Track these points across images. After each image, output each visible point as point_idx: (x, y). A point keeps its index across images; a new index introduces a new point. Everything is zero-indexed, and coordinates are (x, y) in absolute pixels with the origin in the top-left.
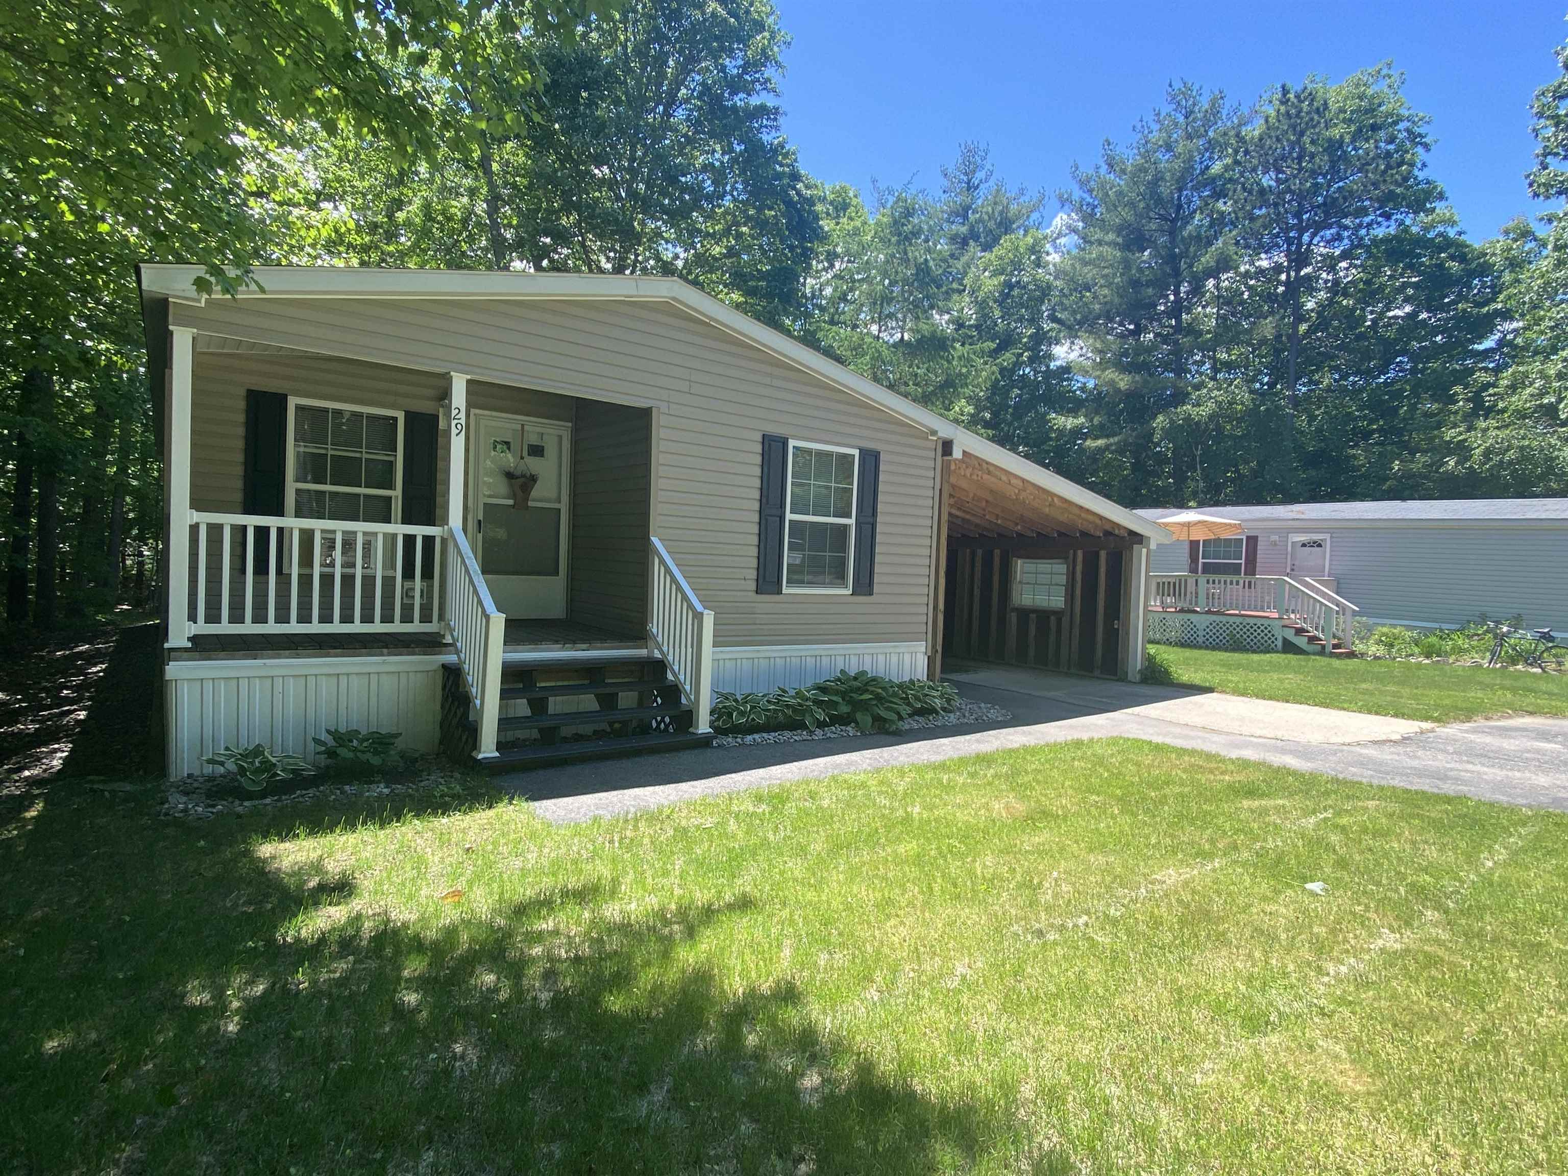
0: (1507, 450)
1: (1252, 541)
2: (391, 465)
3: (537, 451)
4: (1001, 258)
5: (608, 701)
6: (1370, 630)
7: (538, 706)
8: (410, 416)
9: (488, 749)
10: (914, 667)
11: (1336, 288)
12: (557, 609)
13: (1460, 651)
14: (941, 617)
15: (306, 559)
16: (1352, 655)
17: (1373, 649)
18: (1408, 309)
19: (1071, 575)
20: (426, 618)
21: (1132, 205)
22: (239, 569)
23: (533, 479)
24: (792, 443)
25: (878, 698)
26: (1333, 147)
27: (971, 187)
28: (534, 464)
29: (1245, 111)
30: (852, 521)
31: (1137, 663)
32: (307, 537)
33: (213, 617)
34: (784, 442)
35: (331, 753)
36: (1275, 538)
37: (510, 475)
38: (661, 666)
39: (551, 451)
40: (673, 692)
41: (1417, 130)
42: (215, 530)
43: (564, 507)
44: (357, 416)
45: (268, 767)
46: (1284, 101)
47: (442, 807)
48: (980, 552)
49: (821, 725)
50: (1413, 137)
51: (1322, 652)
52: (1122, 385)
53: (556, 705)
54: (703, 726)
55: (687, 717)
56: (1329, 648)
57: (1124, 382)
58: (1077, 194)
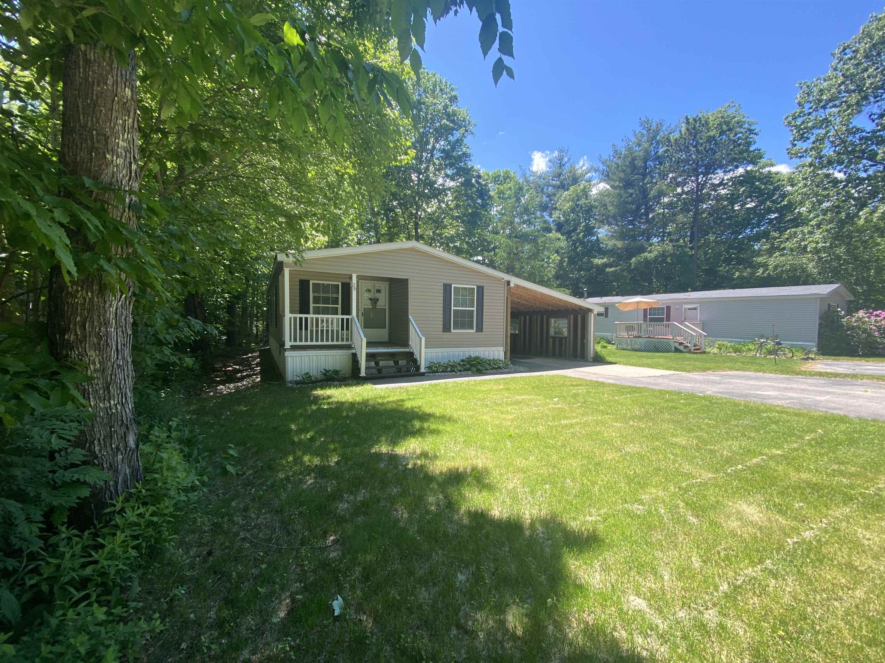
0: (784, 265)
1: (668, 308)
2: (337, 298)
3: (379, 291)
4: (570, 195)
5: (396, 363)
6: (714, 342)
7: (377, 364)
8: (342, 284)
9: (363, 374)
10: (499, 355)
11: (719, 198)
12: (386, 338)
13: (750, 350)
14: (509, 339)
15: (317, 326)
16: (704, 352)
17: (715, 350)
18: (754, 204)
19: (569, 323)
20: (347, 340)
21: (624, 171)
22: (301, 329)
23: (378, 300)
24: (453, 286)
25: (479, 363)
26: (711, 139)
27: (561, 165)
28: (378, 295)
29: (673, 126)
30: (475, 309)
31: (592, 354)
32: (317, 319)
33: (295, 340)
34: (451, 285)
35: (325, 374)
36: (677, 306)
37: (371, 299)
38: (412, 354)
39: (383, 291)
40: (415, 361)
41: (753, 128)
42: (295, 319)
43: (387, 308)
44: (328, 285)
45: (310, 377)
46: (688, 122)
47: (352, 385)
48: (528, 317)
49: (460, 371)
50: (751, 131)
51: (690, 352)
52: (620, 246)
53: (381, 363)
54: (423, 370)
55: (418, 368)
56: (692, 350)
57: (620, 244)
58: (601, 167)
